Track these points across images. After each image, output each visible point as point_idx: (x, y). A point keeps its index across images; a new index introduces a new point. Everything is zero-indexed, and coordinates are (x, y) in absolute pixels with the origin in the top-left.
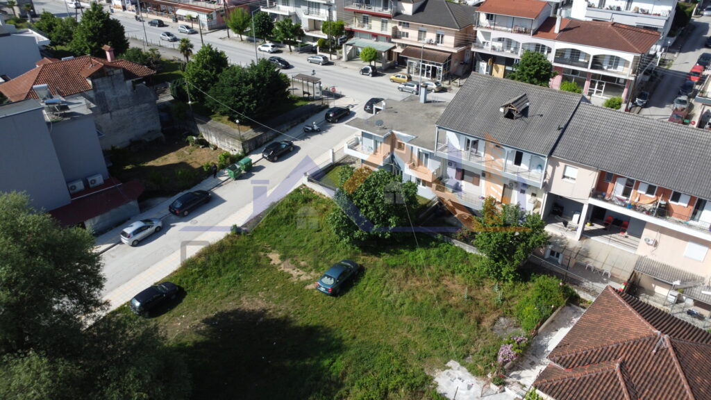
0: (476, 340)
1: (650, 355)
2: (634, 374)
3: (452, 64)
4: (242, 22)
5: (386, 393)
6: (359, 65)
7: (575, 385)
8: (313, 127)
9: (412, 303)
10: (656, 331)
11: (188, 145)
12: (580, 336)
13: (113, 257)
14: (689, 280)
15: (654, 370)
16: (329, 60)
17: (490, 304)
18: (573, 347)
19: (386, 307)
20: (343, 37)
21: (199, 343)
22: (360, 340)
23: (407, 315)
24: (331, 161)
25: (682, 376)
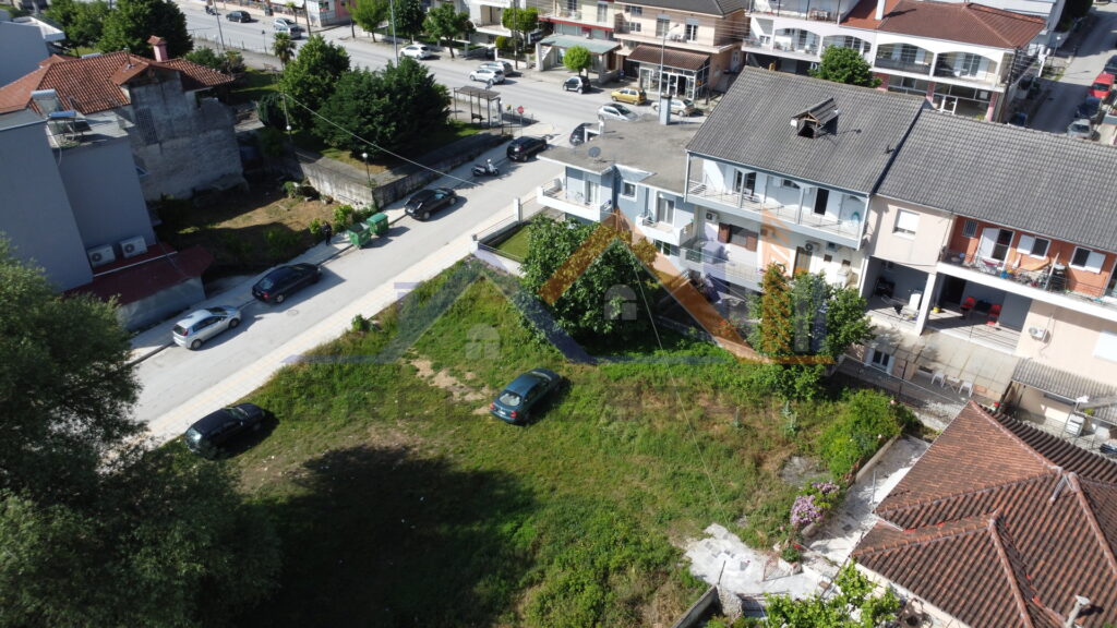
0: (754, 491)
1: (1045, 505)
2: (1019, 536)
3: (711, 73)
4: (374, 12)
5: (606, 575)
6: (562, 76)
7: (921, 556)
8: (487, 169)
9: (648, 436)
10: (1055, 467)
11: (286, 196)
12: (929, 477)
13: (160, 366)
14: (1103, 396)
15: (1052, 529)
16: (515, 70)
17: (777, 435)
18: (915, 495)
19: (604, 442)
20: (536, 31)
21: (297, 499)
22: (562, 493)
23: (640, 453)
24: (516, 219)
25: (1099, 537)
